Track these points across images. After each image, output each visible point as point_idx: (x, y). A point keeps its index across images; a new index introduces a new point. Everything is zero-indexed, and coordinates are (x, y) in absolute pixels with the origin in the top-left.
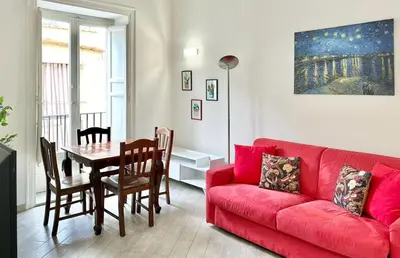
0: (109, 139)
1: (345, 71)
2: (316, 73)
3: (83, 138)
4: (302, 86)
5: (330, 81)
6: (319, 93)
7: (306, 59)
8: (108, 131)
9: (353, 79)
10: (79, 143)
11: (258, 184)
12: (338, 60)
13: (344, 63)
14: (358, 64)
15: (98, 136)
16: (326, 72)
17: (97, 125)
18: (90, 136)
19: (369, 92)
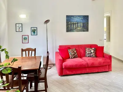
1: (79, 26)
2: (72, 27)
4: (68, 30)
5: (76, 29)
6: (73, 32)
7: (70, 23)
9: (81, 28)
11: (70, 58)
12: (78, 23)
13: (79, 24)
14: (82, 25)
16: (75, 26)
19: (84, 31)
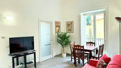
0: (94, 46)
3: (88, 44)
8: (94, 43)
10: (87, 45)
15: (92, 44)
17: (91, 41)
18: (90, 44)
